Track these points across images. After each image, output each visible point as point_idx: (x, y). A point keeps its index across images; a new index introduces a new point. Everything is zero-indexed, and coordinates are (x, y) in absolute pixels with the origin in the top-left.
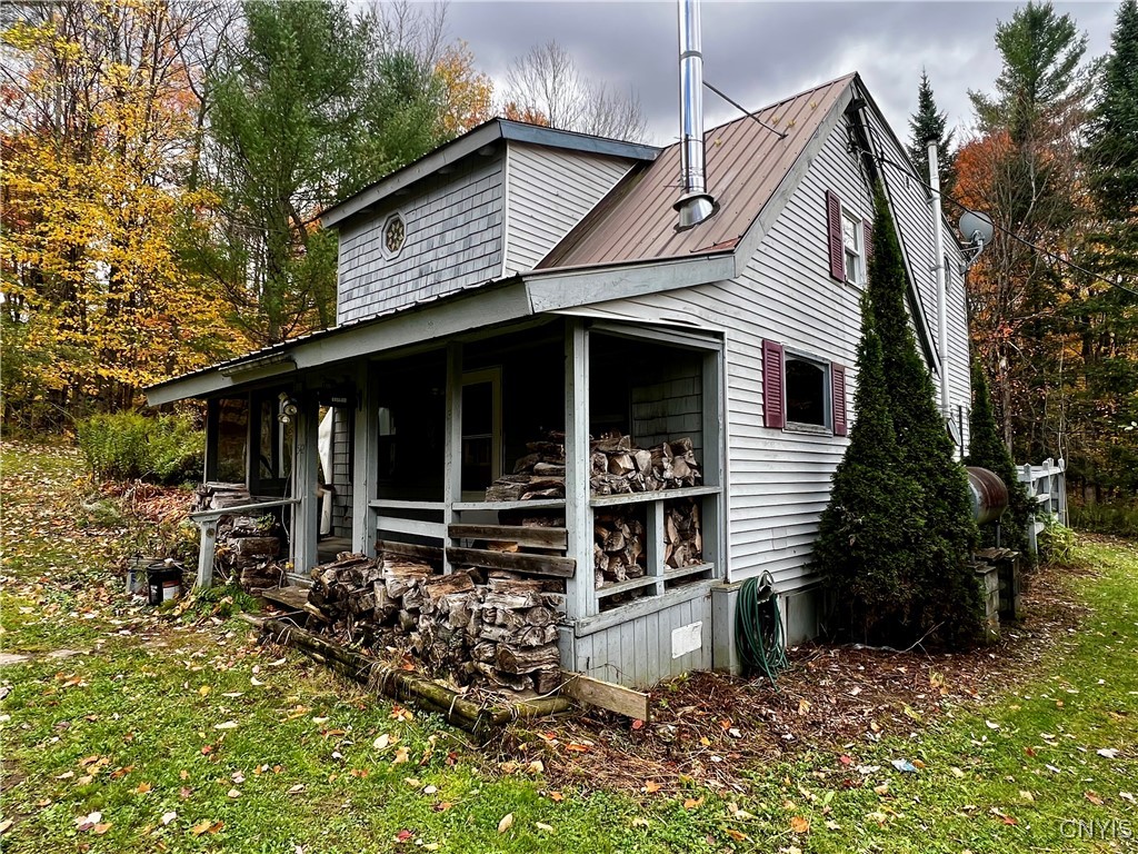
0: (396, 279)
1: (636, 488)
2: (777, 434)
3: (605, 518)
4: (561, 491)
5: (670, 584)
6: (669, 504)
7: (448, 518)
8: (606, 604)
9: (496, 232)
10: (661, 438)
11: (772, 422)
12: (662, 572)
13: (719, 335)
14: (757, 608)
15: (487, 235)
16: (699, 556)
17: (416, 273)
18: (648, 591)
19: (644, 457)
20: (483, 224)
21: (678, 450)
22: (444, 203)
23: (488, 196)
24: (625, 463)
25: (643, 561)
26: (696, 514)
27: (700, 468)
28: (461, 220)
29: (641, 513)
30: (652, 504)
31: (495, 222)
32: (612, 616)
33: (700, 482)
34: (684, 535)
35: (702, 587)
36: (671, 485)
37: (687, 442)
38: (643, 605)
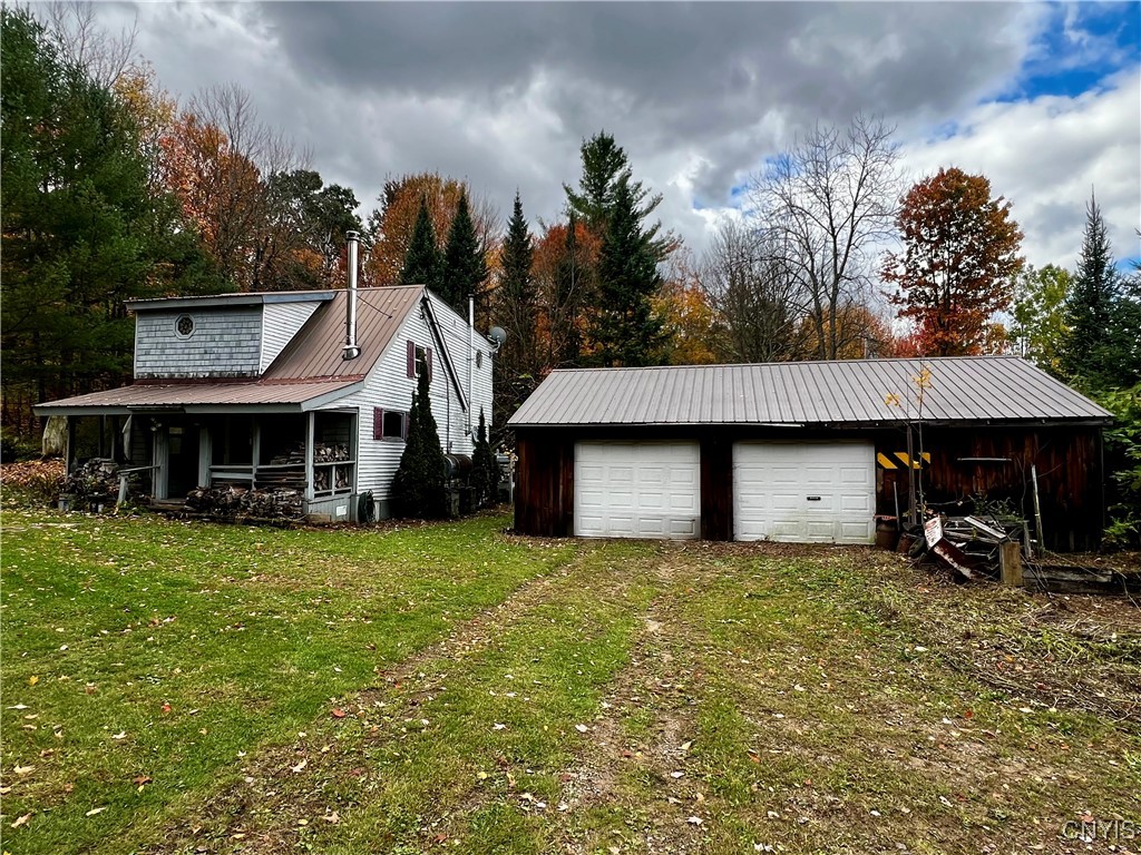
0: (186, 351)
1: (326, 460)
2: (379, 442)
3: (317, 470)
4: (303, 461)
5: (336, 493)
6: (336, 465)
7: (255, 471)
8: (316, 496)
9: (257, 343)
10: (335, 443)
11: (377, 437)
12: (334, 489)
13: (358, 408)
14: (367, 501)
15: (251, 343)
16: (347, 485)
17: (202, 351)
18: (330, 494)
19: (329, 450)
20: (249, 337)
21: (341, 448)
22: (223, 319)
23: (251, 325)
24: (323, 452)
25: (327, 484)
26: (347, 471)
27: (348, 454)
28: (234, 331)
29: (327, 470)
30: (331, 466)
31: (256, 337)
32: (318, 499)
33: (348, 459)
34: (342, 478)
35: (348, 494)
36: (338, 459)
37: (344, 445)
38: (328, 498)
